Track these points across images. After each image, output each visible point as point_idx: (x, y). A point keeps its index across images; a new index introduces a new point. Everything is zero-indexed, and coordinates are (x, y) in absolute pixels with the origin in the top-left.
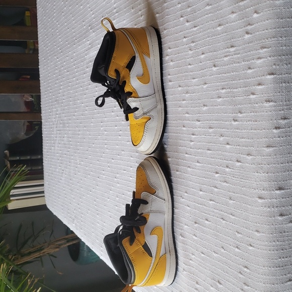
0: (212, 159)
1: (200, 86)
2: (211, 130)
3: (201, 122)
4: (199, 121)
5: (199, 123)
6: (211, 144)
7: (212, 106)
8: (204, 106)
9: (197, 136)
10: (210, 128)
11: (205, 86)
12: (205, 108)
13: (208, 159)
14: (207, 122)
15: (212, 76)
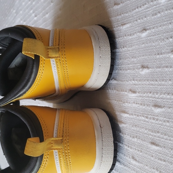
0: (160, 162)
1: (135, 36)
2: (158, 110)
3: (137, 94)
4: (134, 92)
5: (134, 95)
6: (158, 135)
7: (160, 67)
8: (143, 67)
9: (132, 116)
10: (156, 106)
11: (144, 34)
12: (146, 71)
13: (152, 159)
14: (150, 95)
15: (159, 15)
